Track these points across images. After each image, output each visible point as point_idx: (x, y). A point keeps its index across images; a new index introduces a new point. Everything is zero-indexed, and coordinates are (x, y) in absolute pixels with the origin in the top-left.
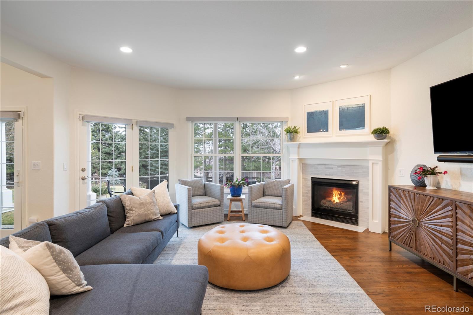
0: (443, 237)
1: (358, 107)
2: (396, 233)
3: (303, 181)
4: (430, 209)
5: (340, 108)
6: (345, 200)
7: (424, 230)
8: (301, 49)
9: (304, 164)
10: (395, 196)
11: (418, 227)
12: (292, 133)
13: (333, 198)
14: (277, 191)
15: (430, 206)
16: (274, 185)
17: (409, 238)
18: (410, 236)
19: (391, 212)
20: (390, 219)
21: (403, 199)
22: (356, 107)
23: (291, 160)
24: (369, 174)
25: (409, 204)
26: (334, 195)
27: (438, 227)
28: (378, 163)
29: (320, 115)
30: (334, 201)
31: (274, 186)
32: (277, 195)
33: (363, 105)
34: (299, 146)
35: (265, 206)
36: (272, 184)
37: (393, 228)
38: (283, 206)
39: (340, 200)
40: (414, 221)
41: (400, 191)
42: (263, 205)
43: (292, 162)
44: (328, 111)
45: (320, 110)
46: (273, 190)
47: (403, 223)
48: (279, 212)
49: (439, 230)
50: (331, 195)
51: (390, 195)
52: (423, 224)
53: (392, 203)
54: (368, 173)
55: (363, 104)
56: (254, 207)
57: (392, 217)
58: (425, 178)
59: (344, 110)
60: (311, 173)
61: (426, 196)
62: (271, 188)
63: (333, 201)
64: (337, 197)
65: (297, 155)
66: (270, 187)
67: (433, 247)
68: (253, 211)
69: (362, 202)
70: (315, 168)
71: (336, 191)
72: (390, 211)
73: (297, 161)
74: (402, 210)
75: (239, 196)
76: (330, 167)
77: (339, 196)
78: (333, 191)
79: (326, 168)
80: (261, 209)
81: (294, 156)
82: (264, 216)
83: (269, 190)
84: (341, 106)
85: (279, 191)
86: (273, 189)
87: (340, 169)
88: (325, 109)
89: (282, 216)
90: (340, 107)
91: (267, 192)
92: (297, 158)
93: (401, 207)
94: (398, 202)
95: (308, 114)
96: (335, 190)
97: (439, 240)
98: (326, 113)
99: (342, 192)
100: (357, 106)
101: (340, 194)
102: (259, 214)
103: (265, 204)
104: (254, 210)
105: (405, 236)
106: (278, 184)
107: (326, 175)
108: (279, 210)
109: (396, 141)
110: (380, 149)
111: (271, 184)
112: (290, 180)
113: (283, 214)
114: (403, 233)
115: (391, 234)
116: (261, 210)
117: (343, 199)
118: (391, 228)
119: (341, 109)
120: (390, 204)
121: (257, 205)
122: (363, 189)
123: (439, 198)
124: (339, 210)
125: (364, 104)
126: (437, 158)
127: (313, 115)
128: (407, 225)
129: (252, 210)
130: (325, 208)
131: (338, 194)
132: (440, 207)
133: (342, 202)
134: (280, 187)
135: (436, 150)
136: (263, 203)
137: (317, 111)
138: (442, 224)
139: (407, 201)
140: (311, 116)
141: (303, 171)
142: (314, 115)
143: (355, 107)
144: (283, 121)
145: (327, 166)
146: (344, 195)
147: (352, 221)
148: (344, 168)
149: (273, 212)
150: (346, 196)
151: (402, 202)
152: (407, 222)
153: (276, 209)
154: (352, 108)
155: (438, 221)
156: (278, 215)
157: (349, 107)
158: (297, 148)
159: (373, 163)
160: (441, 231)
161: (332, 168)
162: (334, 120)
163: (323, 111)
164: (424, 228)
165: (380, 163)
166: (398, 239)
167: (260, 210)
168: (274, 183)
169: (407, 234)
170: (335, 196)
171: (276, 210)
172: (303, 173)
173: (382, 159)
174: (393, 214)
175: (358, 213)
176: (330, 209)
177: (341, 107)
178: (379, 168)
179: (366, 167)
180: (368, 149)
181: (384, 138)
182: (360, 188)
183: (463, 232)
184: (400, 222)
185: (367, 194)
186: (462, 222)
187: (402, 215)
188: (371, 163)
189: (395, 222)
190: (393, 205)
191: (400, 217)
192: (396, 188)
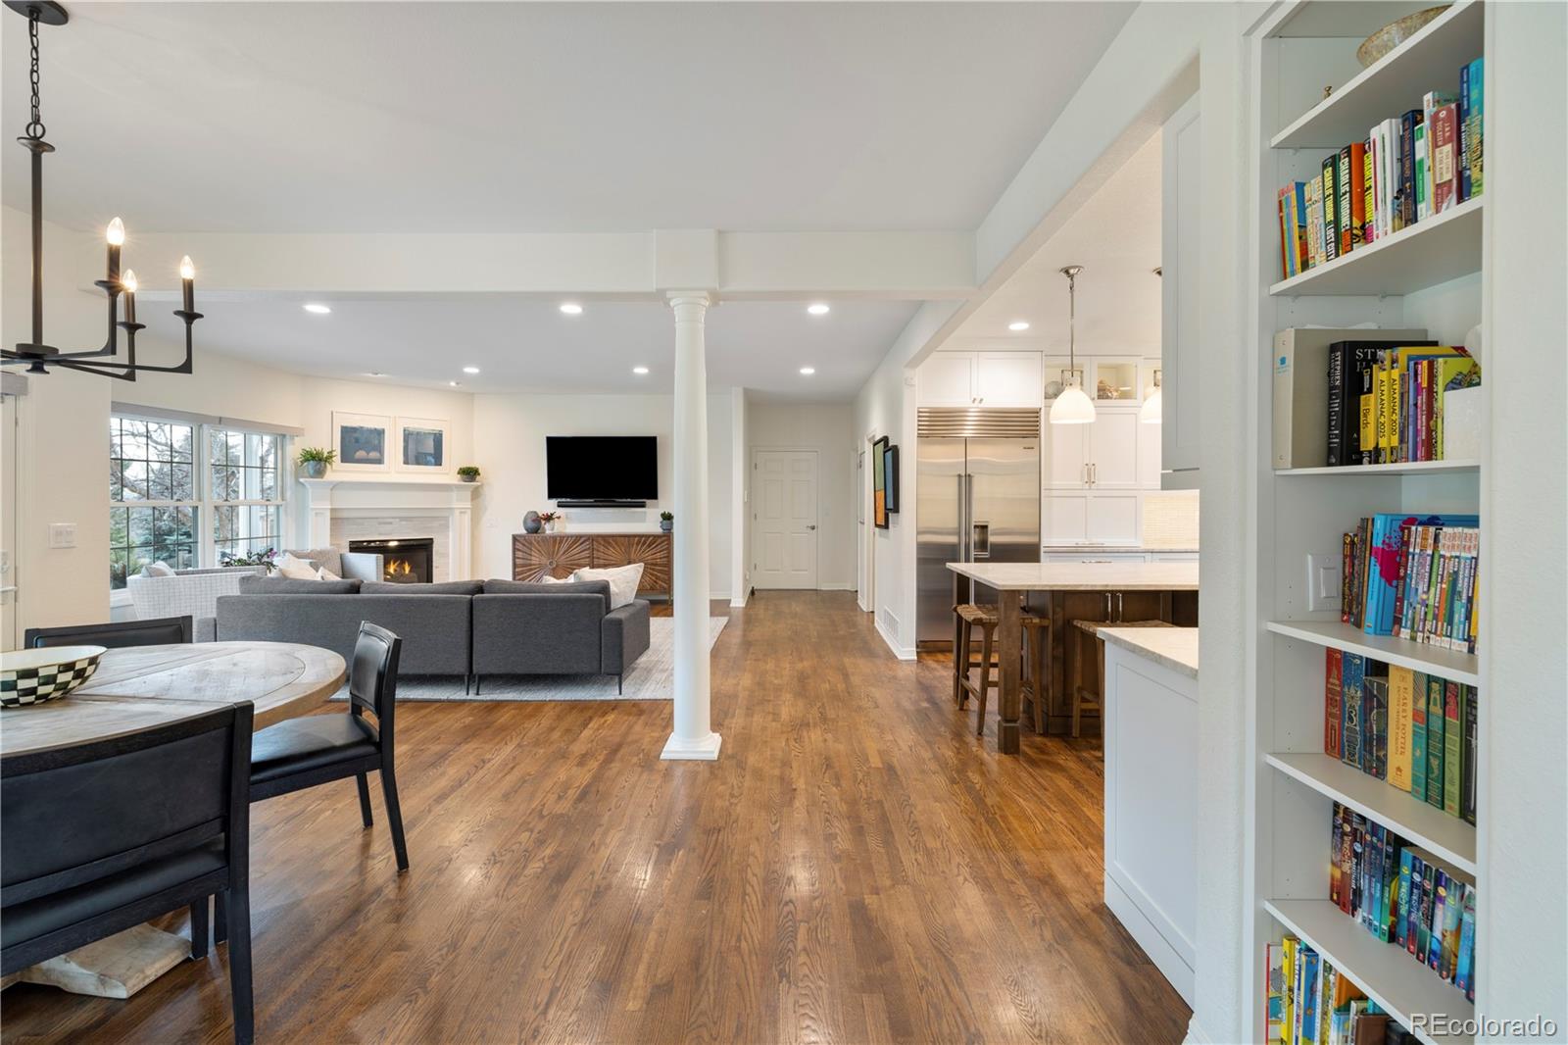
1: (433, 433)
4: (568, 547)
5: (404, 430)
7: (562, 568)
9: (337, 521)
10: (523, 544)
11: (555, 567)
12: (317, 460)
15: (568, 545)
19: (517, 563)
21: (534, 545)
22: (430, 433)
24: (449, 529)
25: (543, 549)
28: (465, 511)
29: (368, 435)
33: (441, 432)
34: (336, 486)
41: (524, 538)
43: (316, 515)
44: (383, 430)
45: (369, 427)
51: (514, 545)
53: (517, 552)
54: (447, 527)
55: (439, 430)
57: (519, 568)
58: (546, 523)
59: (411, 433)
60: (351, 534)
61: (557, 538)
65: (329, 503)
70: (359, 525)
72: (515, 562)
73: (328, 515)
74: (533, 557)
76: (388, 520)
79: (380, 523)
81: (324, 505)
84: (408, 426)
87: (404, 523)
88: (378, 426)
90: (405, 428)
92: (329, 507)
93: (533, 554)
94: (527, 550)
95: (344, 430)
98: (379, 433)
100: (430, 431)
109: (487, 485)
110: (469, 494)
119: (407, 431)
120: (515, 554)
122: (439, 549)
126: (556, 504)
127: (354, 432)
132: (578, 543)
135: (551, 496)
137: (363, 427)
139: (540, 546)
140: (348, 433)
142: (357, 433)
145: (381, 521)
148: (412, 521)
151: (533, 549)
152: (539, 567)
154: (424, 432)
157: (421, 431)
158: (328, 491)
161: (391, 523)
162: (394, 447)
163: (375, 429)
165: (469, 512)
172: (331, 535)
173: (470, 507)
174: (520, 565)
178: (467, 517)
179: (446, 519)
180: (454, 494)
181: (473, 479)
182: (436, 548)
183: (598, 558)
184: (531, 570)
185: (446, 555)
186: (598, 551)
187: (533, 562)
188: (457, 512)
189: (522, 573)
190: (519, 554)
191: (531, 565)
192: (520, 536)
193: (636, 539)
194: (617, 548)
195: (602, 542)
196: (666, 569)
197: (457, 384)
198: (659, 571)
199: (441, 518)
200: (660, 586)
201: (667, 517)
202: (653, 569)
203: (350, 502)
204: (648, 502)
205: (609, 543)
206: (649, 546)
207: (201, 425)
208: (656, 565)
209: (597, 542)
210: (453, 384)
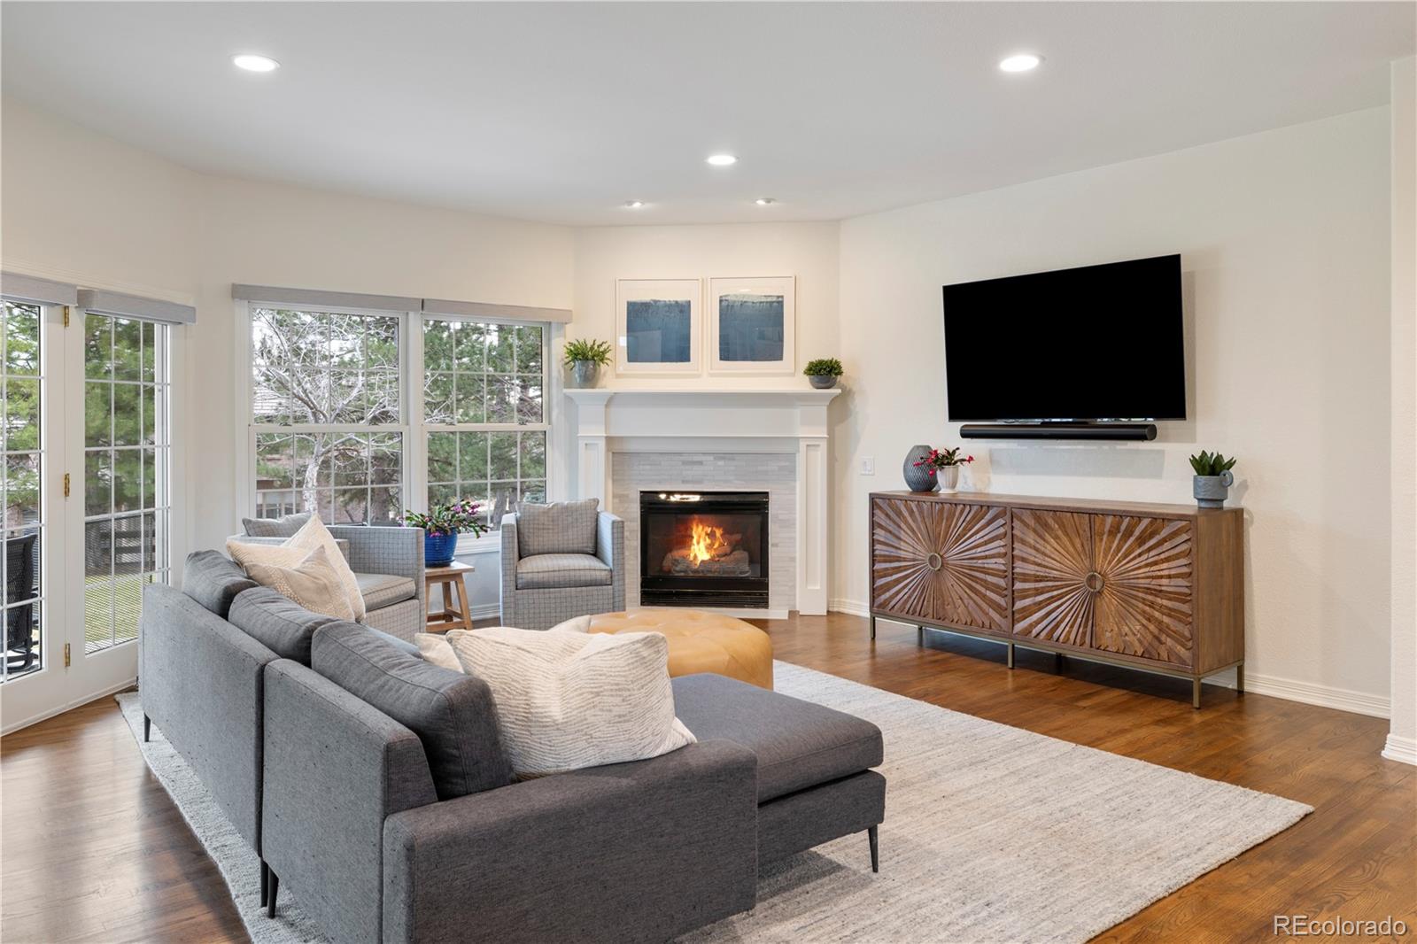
0: (989, 578)
1: (767, 302)
2: (888, 595)
3: (613, 503)
4: (964, 529)
5: (721, 301)
6: (727, 548)
7: (953, 574)
8: (722, 160)
9: (619, 455)
10: (887, 515)
11: (939, 570)
12: (587, 359)
13: (692, 548)
14: (566, 538)
15: (964, 524)
16: (551, 519)
17: (920, 598)
18: (921, 595)
19: (877, 552)
20: (875, 568)
21: (904, 517)
22: (763, 302)
23: (582, 444)
24: (795, 474)
25: (919, 529)
26: (695, 541)
27: (980, 561)
28: (818, 446)
29: (668, 314)
30: (695, 557)
31: (553, 521)
32: (565, 550)
33: (780, 299)
34: (611, 400)
35: (561, 579)
36: (546, 519)
37: (881, 585)
38: (615, 573)
39: (713, 552)
40: (932, 560)
41: (898, 502)
42: (556, 577)
43: (586, 448)
44: (689, 303)
45: (667, 300)
46: (551, 535)
47: (905, 570)
48: (605, 592)
49: (981, 565)
50: (685, 541)
51: (872, 515)
52: (949, 562)
53: (878, 531)
54: (792, 471)
55: (778, 297)
56: (523, 588)
57: (879, 562)
58: (938, 472)
59: (732, 306)
60: (641, 480)
61: (956, 504)
62: (543, 529)
63: (691, 559)
64: (702, 545)
65: (603, 428)
66: (541, 527)
67: (971, 602)
68: (520, 602)
69: (775, 545)
70: (651, 465)
71: (700, 527)
72: (874, 551)
73: (602, 444)
74: (902, 543)
75: (446, 563)
76: (696, 458)
77: (708, 541)
78: (692, 529)
79: (684, 463)
80: (546, 590)
81: (593, 431)
82: (558, 610)
83: (538, 537)
84: (724, 294)
85: (571, 537)
86: (551, 531)
87: (721, 463)
88: (681, 298)
89: (612, 601)
90: (721, 297)
91: (533, 543)
92: (605, 435)
93: (902, 537)
94: (892, 527)
95: (631, 308)
96: (697, 526)
97: (981, 585)
98: (683, 309)
99: (717, 527)
100: (764, 300)
101: (712, 535)
102: (542, 606)
103: (562, 573)
104: (526, 596)
105: (910, 597)
106: (565, 514)
107: (683, 482)
108: (604, 587)
109: (854, 393)
110: (822, 411)
111: (541, 518)
112: (598, 503)
113: (613, 598)
114: (906, 590)
115: (876, 600)
116: (547, 596)
117: (721, 545)
118: (877, 587)
119: (723, 303)
120: (873, 534)
121: (535, 580)
122: (779, 512)
123: (982, 506)
124: (716, 575)
125: (782, 297)
126: (961, 430)
127: (647, 310)
128: (914, 573)
129: (518, 597)
130: (676, 575)
131: (707, 534)
132: (983, 522)
133: (718, 556)
134: (572, 522)
135: (954, 416)
136: (554, 571)
137: (659, 301)
138: (987, 553)
139: (915, 520)
140: (639, 314)
141: (613, 475)
142: (650, 311)
143: (761, 302)
144: (550, 323)
145: (689, 458)
146: (722, 535)
147: (751, 599)
148: (734, 460)
149: (584, 594)
150: (727, 536)
151: (902, 525)
152: (914, 566)
153: (596, 585)
154: (753, 303)
155: (979, 550)
156: (601, 602)
157: (745, 300)
158: (602, 409)
159: (808, 446)
160: (984, 568)
161: (701, 463)
162: (705, 332)
163: (677, 302)
164: (952, 569)
165: (824, 445)
166: (893, 607)
167: (544, 593)
168: (550, 515)
169: (914, 591)
170: (698, 543)
171: (595, 588)
172: (613, 481)
173: (826, 436)
174: (881, 556)
175: (767, 576)
176: (691, 575)
177: (724, 298)
178: (820, 456)
179: (791, 456)
180: (797, 412)
181: (829, 385)
182: (773, 510)
183: (1024, 560)
184: (898, 569)
185: (790, 524)
186: (1023, 542)
187: (902, 554)
188: (802, 445)
189: (886, 572)
190: (881, 535)
191: (899, 559)
192: (887, 498)
193: (1109, 520)
194: (1064, 539)
195: (1032, 522)
196: (1185, 608)
197: (768, 201)
198: (1170, 612)
199: (781, 455)
200: (1170, 652)
201: (1211, 468)
202: (1152, 604)
203: (636, 426)
204: (1163, 425)
205: (1046, 526)
206: (1141, 540)
207: (407, 314)
208: (1158, 593)
209: (1022, 521)
210: (761, 203)
